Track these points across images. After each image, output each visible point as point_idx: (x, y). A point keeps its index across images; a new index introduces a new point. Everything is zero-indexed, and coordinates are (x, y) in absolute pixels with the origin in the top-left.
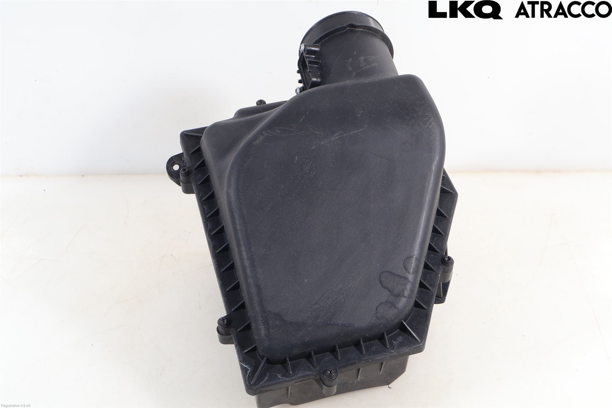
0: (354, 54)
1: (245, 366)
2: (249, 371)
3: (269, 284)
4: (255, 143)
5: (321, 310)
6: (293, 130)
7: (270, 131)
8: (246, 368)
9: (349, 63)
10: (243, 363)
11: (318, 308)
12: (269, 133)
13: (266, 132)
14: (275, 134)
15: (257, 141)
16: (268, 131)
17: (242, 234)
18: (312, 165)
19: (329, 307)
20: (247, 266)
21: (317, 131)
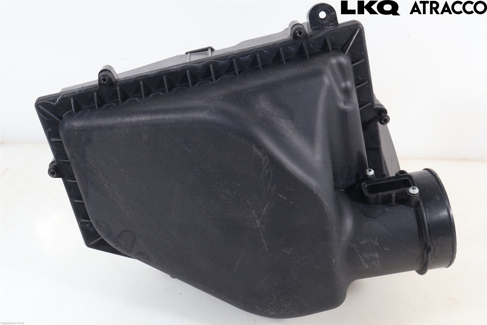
0: (385, 248)
1: (58, 99)
2: (53, 104)
3: (116, 138)
4: (254, 146)
5: (98, 177)
6: (269, 187)
7: (268, 163)
8: (56, 101)
9: (373, 241)
10: (60, 98)
11: (100, 175)
12: (265, 162)
13: (267, 159)
14: (264, 168)
15: (256, 149)
16: (268, 161)
17: (160, 120)
18: (231, 197)
19: (102, 185)
20: (132, 120)
21: (266, 210)
